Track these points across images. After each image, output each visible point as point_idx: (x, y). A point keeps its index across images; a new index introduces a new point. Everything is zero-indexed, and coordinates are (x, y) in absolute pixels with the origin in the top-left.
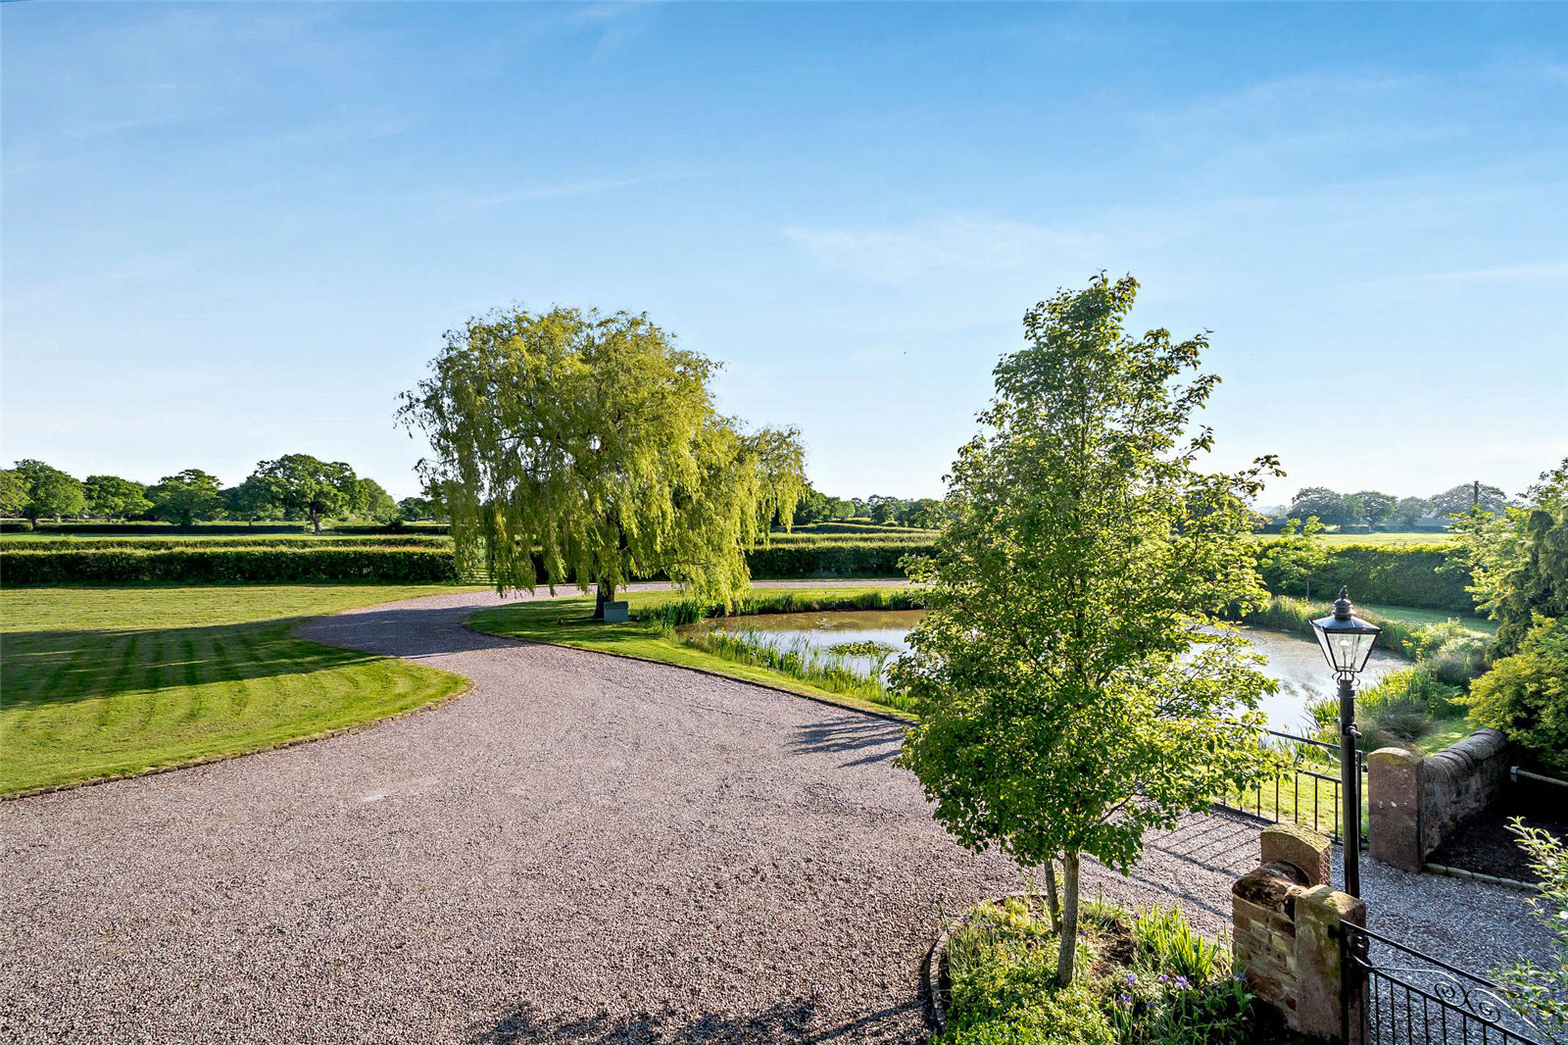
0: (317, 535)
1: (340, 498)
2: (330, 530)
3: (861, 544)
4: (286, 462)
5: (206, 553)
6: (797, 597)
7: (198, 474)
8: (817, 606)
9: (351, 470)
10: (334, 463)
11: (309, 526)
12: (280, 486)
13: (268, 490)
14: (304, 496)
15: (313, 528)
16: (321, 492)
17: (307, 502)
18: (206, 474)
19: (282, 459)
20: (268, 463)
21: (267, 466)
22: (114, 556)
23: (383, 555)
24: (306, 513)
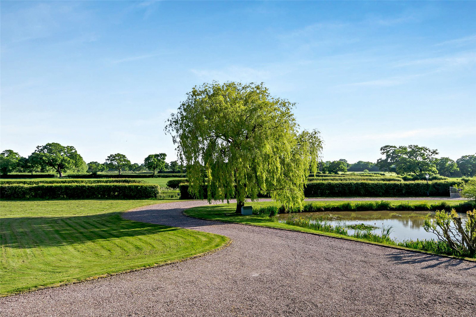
0: (60, 178)
1: (71, 162)
2: (66, 176)
3: (332, 182)
4: (48, 146)
5: (53, 186)
6: (314, 205)
7: (10, 152)
8: (323, 209)
9: (75, 149)
10: (68, 146)
11: (57, 175)
12: (46, 157)
13: (41, 159)
14: (56, 161)
15: (59, 175)
16: (63, 159)
17: (57, 164)
18: (14, 152)
19: (47, 145)
20: (41, 147)
21: (40, 148)
22: (16, 187)
23: (126, 187)
24: (56, 169)
